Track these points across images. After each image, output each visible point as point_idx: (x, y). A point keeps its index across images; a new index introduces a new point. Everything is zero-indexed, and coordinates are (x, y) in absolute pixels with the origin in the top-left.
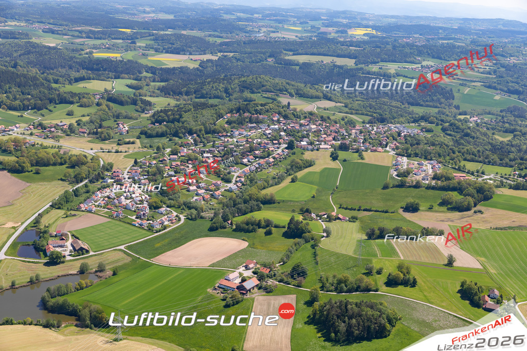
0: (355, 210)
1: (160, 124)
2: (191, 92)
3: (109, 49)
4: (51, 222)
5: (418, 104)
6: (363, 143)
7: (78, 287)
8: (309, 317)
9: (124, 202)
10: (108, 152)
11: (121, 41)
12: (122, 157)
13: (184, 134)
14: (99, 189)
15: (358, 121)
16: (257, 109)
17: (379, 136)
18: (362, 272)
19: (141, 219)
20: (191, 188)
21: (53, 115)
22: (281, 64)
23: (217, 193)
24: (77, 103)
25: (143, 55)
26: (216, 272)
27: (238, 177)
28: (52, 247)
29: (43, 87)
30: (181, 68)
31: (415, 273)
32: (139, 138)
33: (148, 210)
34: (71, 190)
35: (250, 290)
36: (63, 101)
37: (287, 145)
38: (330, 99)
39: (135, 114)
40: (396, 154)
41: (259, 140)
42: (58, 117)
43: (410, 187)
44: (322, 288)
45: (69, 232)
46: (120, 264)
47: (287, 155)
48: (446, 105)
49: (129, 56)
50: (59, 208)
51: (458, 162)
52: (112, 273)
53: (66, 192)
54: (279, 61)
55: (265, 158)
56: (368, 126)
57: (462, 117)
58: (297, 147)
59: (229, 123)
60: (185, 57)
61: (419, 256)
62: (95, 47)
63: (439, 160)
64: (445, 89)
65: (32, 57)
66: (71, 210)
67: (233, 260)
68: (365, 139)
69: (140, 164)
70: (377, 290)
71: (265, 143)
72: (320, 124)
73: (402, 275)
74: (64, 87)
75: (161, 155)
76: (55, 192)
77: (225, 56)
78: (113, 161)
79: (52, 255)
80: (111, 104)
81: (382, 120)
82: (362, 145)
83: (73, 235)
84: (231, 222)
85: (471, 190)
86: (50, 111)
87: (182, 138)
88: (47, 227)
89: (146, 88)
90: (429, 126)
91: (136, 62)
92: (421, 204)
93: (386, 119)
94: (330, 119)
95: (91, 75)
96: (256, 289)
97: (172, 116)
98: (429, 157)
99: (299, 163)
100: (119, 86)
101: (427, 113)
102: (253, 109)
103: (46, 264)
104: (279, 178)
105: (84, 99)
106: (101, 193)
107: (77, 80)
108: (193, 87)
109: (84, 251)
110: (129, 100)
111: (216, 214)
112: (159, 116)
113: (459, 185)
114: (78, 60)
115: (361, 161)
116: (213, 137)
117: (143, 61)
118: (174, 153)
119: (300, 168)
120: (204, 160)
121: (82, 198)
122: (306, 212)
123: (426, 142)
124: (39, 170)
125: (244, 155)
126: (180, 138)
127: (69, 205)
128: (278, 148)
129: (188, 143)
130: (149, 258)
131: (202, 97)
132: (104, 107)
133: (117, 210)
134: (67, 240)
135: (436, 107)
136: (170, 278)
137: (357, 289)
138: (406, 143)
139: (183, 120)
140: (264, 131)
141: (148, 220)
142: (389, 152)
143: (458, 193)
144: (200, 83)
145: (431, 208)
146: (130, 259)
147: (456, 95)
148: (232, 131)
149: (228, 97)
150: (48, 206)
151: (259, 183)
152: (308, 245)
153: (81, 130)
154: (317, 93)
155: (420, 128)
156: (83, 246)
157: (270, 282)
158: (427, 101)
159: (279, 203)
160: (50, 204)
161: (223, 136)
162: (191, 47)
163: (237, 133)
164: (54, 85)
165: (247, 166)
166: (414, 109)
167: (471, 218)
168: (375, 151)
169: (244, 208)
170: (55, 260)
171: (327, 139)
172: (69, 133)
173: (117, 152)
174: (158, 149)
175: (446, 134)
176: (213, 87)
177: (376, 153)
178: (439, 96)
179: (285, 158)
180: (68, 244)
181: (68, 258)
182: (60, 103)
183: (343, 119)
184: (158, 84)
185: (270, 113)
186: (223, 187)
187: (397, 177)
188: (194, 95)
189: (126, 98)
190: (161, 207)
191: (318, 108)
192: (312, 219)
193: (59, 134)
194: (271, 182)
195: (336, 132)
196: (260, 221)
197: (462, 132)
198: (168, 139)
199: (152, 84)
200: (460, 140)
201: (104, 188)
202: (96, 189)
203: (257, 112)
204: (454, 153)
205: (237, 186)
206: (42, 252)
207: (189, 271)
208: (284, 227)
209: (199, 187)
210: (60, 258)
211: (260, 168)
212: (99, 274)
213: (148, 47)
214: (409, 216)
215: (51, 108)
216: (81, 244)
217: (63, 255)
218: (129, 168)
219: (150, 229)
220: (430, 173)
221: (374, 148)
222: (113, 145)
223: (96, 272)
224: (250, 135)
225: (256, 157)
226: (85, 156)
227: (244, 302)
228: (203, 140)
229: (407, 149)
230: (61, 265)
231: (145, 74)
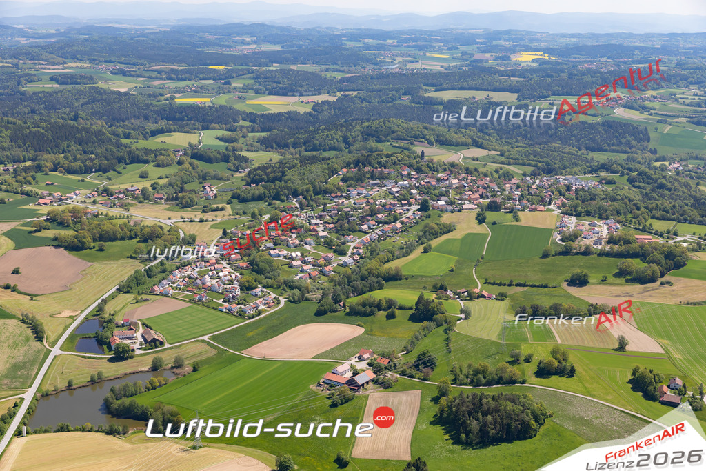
0: (505, 285)
1: (257, 184)
2: (300, 143)
3: (195, 93)
4: (117, 309)
5: (600, 150)
6: (520, 200)
7: (150, 386)
8: (435, 416)
9: (209, 281)
10: (191, 221)
11: (211, 82)
12: (208, 227)
13: (287, 196)
14: (178, 268)
15: (516, 173)
16: (381, 162)
17: (542, 191)
18: (507, 361)
19: (231, 303)
20: (294, 263)
21: (122, 178)
22: (419, 103)
23: (327, 269)
24: (153, 161)
25: (240, 98)
26: (321, 364)
27: (355, 248)
28: (118, 337)
29: (110, 143)
30: (288, 113)
31: (573, 359)
32: (229, 202)
33: (238, 292)
34: (143, 270)
35: (363, 385)
36: (135, 159)
37: (419, 207)
38: (481, 146)
39: (228, 174)
40: (562, 213)
41: (383, 201)
42: (128, 180)
43: (577, 254)
44: (454, 381)
45: (140, 320)
46: (202, 358)
47: (419, 218)
48: (639, 149)
49: (222, 100)
50: (128, 292)
51: (643, 221)
52: (192, 369)
53: (137, 272)
54: (417, 100)
55: (391, 223)
56: (528, 178)
57: (658, 164)
58: (433, 208)
59: (345, 180)
60: (295, 99)
61: (582, 339)
62: (178, 91)
63: (618, 218)
64: (637, 128)
65: (97, 106)
66: (143, 293)
67: (344, 350)
68: (522, 195)
69: (231, 235)
70: (524, 382)
71: (391, 204)
72: (464, 179)
73: (556, 363)
74: (137, 142)
75: (256, 223)
76: (123, 272)
77: (347, 96)
78: (197, 232)
79: (118, 348)
80: (196, 162)
81: (549, 171)
82: (517, 203)
83: (144, 325)
84: (344, 304)
85: (657, 255)
86: (119, 173)
87: (284, 201)
88: (113, 315)
89: (242, 140)
90: (611, 176)
91: (231, 108)
92: (590, 275)
93: (554, 169)
94: (478, 172)
95: (172, 127)
96: (371, 385)
97: (273, 174)
98: (604, 215)
99: (433, 228)
100: (208, 139)
101: (612, 160)
102: (376, 161)
103: (111, 360)
104: (407, 248)
105: (162, 157)
106: (181, 272)
107: (155, 133)
108: (302, 137)
109: (158, 343)
110: (219, 156)
111: (324, 295)
112: (256, 175)
113: (642, 249)
114: (156, 108)
115: (515, 223)
116: (324, 199)
117: (239, 107)
118: (273, 219)
119: (436, 235)
120: (312, 227)
121: (156, 280)
122: (440, 288)
123: (604, 196)
124: (103, 245)
125: (363, 220)
126: (282, 201)
127: (139, 288)
128: (408, 210)
129: (292, 208)
130: (239, 350)
131: (315, 149)
132: (187, 165)
133: (199, 292)
134: (136, 331)
135: (625, 152)
136: (263, 373)
137: (499, 381)
138: (577, 199)
139: (286, 178)
140: (390, 189)
141: (239, 304)
142: (552, 210)
143: (641, 260)
144: (311, 131)
145: (604, 281)
146: (215, 352)
147: (652, 135)
148: (348, 191)
149: (348, 148)
150: (114, 290)
151: (382, 254)
152: (441, 330)
153: (156, 195)
154: (464, 139)
155: (598, 179)
156: (156, 337)
157: (389, 375)
158: (613, 145)
159: (406, 279)
160: (117, 287)
161: (336, 197)
162: (301, 86)
163: (355, 192)
164: (124, 141)
165: (367, 233)
166: (594, 156)
167: (656, 291)
168: (535, 210)
169: (360, 286)
170: (121, 355)
171: (472, 197)
172: (141, 199)
173: (201, 221)
174: (253, 215)
175: (634, 186)
176: (327, 136)
177: (536, 212)
178: (629, 138)
179: (417, 223)
180: (138, 335)
181: (138, 352)
182: (132, 162)
183: (497, 171)
184: (257, 135)
185: (398, 166)
186: (336, 261)
187: (560, 243)
188: (304, 147)
189: (215, 154)
190: (255, 288)
191: (465, 158)
192: (448, 298)
193: (130, 201)
194: (397, 253)
195: (485, 188)
196: (380, 301)
197: (655, 183)
198: (267, 203)
199: (250, 135)
200: (651, 193)
201: (184, 266)
202: (174, 267)
203: (381, 165)
204: (638, 209)
205: (354, 259)
206: (105, 345)
207: (288, 365)
208: (411, 308)
209: (304, 262)
210: (127, 352)
211: (384, 235)
212: (175, 370)
213: (246, 88)
214: (575, 291)
215: (120, 169)
216: (154, 334)
217: (131, 348)
218: (216, 241)
219: (241, 314)
220: (604, 236)
221: (534, 206)
222: (196, 213)
223: (172, 368)
224: (371, 195)
225: (378, 223)
226: (161, 227)
227: (355, 400)
228: (311, 203)
229: (576, 206)
230: (129, 361)
231: (242, 122)
